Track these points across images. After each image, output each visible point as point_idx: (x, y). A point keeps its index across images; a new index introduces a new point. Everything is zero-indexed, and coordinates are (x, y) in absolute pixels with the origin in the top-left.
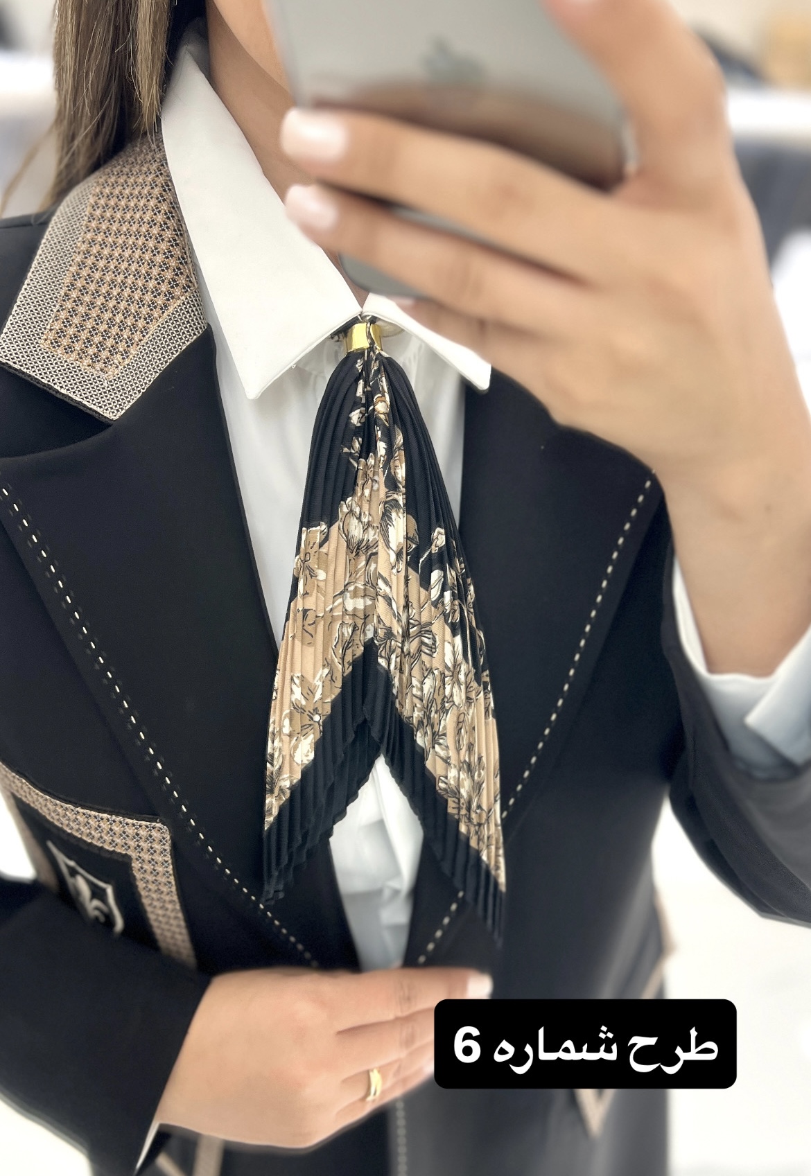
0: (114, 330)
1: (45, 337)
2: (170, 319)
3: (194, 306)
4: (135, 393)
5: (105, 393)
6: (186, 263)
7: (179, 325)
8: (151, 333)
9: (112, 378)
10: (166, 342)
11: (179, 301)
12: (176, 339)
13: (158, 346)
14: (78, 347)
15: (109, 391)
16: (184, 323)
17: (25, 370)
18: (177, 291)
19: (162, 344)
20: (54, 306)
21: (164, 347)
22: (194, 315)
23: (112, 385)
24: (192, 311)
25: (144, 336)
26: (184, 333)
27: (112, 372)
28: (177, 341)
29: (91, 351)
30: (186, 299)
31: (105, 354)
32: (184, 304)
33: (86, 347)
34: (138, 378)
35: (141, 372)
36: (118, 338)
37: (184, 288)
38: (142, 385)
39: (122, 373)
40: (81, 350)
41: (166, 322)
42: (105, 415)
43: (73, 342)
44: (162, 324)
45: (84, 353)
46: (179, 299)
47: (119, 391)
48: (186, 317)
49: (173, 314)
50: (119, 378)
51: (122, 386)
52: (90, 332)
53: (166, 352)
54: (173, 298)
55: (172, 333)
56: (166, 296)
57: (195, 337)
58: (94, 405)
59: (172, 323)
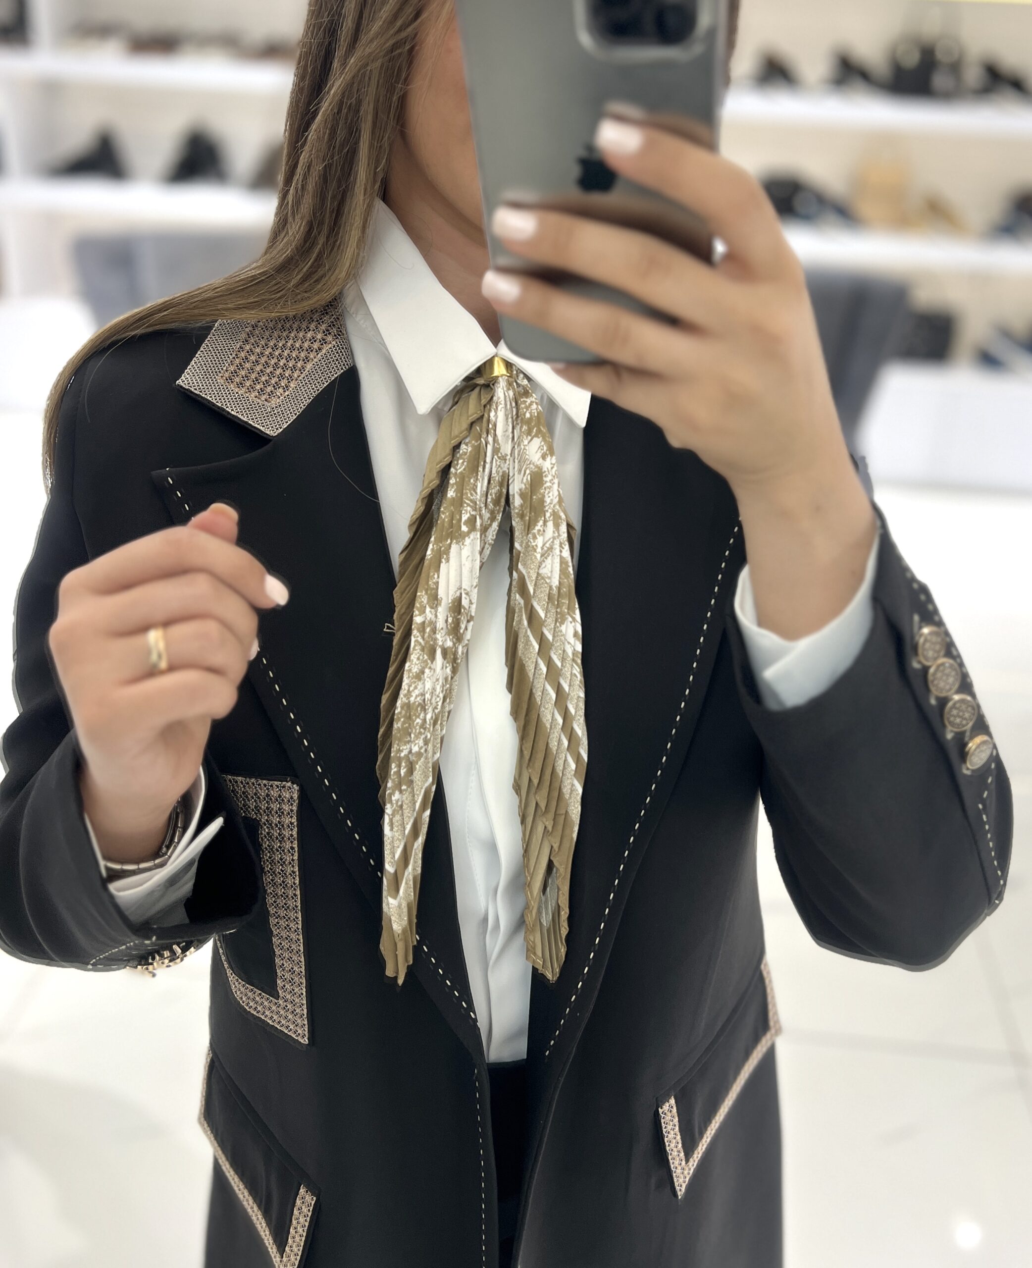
0: (278, 372)
1: (221, 375)
2: (323, 358)
3: (343, 348)
4: (292, 416)
5: (268, 416)
7: (330, 362)
8: (307, 370)
9: (274, 406)
10: (319, 375)
11: (330, 345)
13: (312, 379)
14: (248, 384)
15: (271, 415)
16: (333, 361)
17: (203, 396)
18: (329, 338)
19: (315, 377)
20: (231, 354)
21: (317, 380)
22: (343, 355)
23: (274, 411)
24: (341, 352)
25: (302, 373)
26: (333, 368)
27: (274, 402)
28: (327, 374)
29: (258, 387)
30: (337, 343)
31: (269, 389)
32: (334, 347)
33: (255, 384)
34: (295, 404)
35: (297, 400)
36: (281, 376)
37: (335, 336)
38: (298, 409)
39: (282, 402)
40: (250, 386)
41: (320, 361)
42: (267, 432)
43: (244, 380)
44: (317, 362)
45: (252, 388)
46: (331, 343)
47: (279, 415)
48: (335, 357)
49: (325, 354)
50: (280, 406)
51: (282, 411)
52: (259, 373)
53: (319, 383)
54: (325, 343)
55: (324, 369)
56: (320, 342)
57: (342, 371)
58: (258, 424)
59: (325, 361)
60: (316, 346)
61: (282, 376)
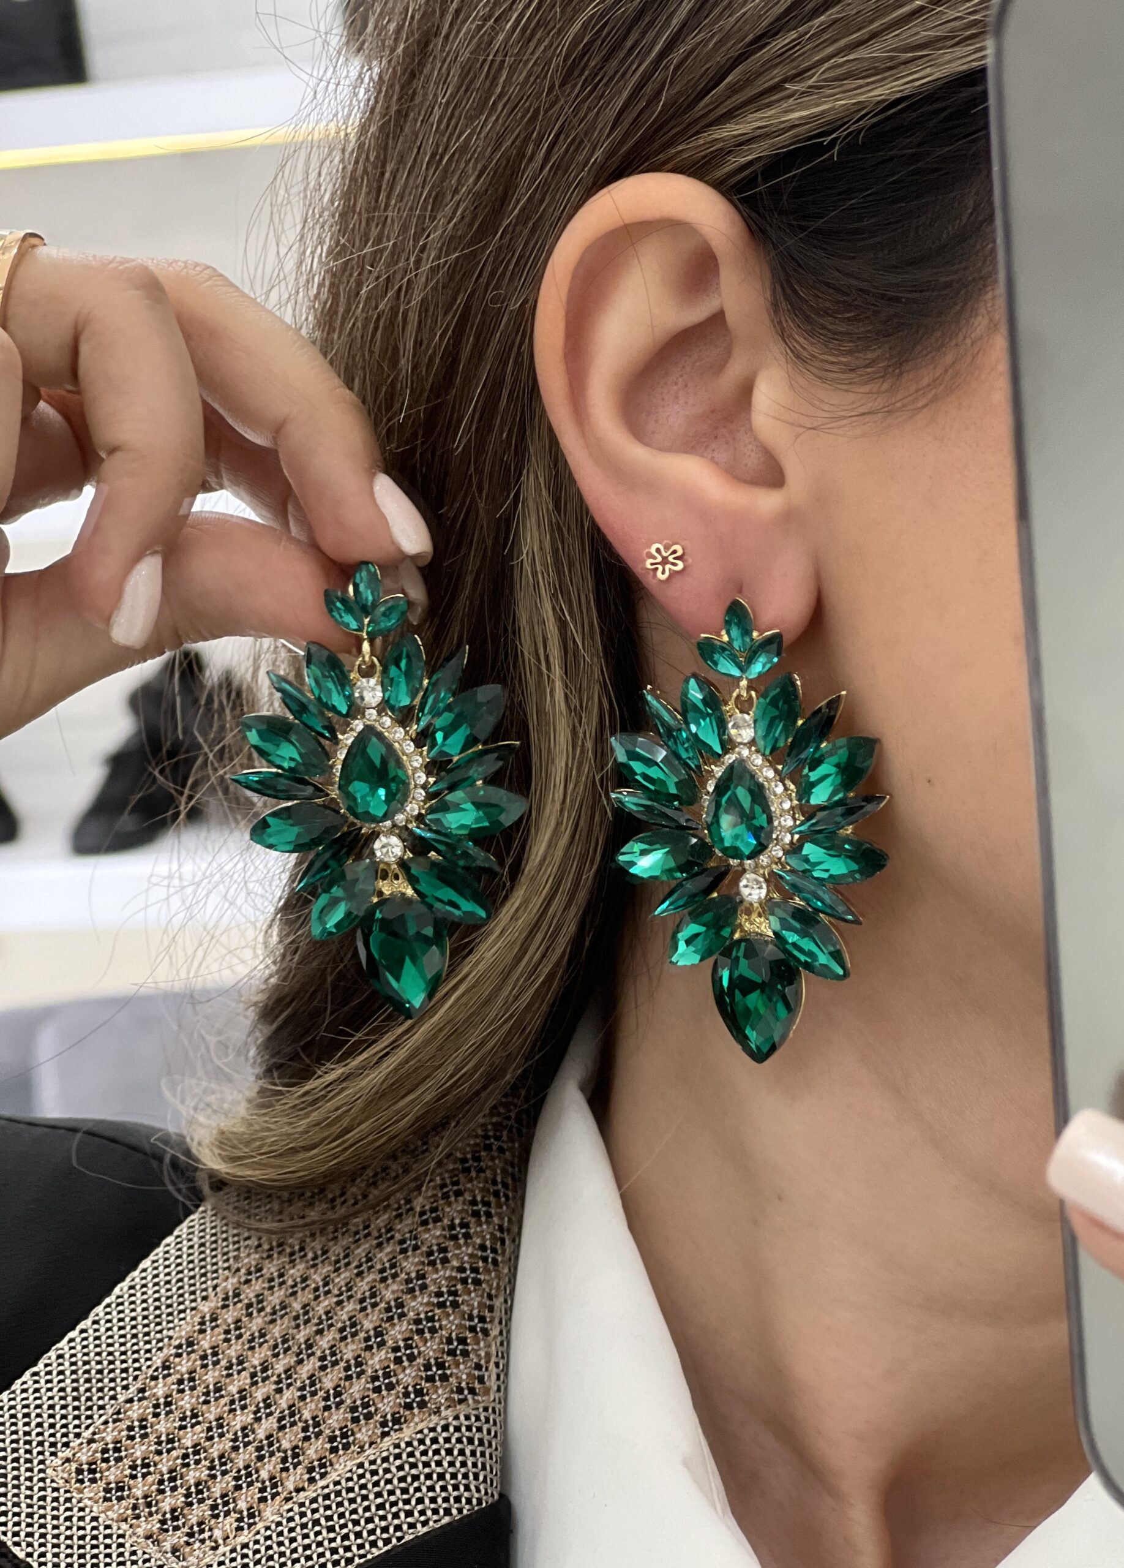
2: (398, 1456)
3: (471, 1441)
6: (486, 1332)
8: (333, 1476)
11: (435, 1419)
12: (394, 1509)
13: (342, 1516)
16: (429, 1476)
18: (439, 1395)
22: (464, 1464)
24: (462, 1452)
25: (312, 1480)
26: (420, 1501)
28: (396, 1516)
30: (457, 1418)
32: (445, 1428)
37: (460, 1390)
46: (437, 1412)
48: (439, 1464)
54: (422, 1405)
56: (406, 1394)
57: (447, 1520)
59: (400, 1468)
60: (387, 1404)
61: (249, 1475)
